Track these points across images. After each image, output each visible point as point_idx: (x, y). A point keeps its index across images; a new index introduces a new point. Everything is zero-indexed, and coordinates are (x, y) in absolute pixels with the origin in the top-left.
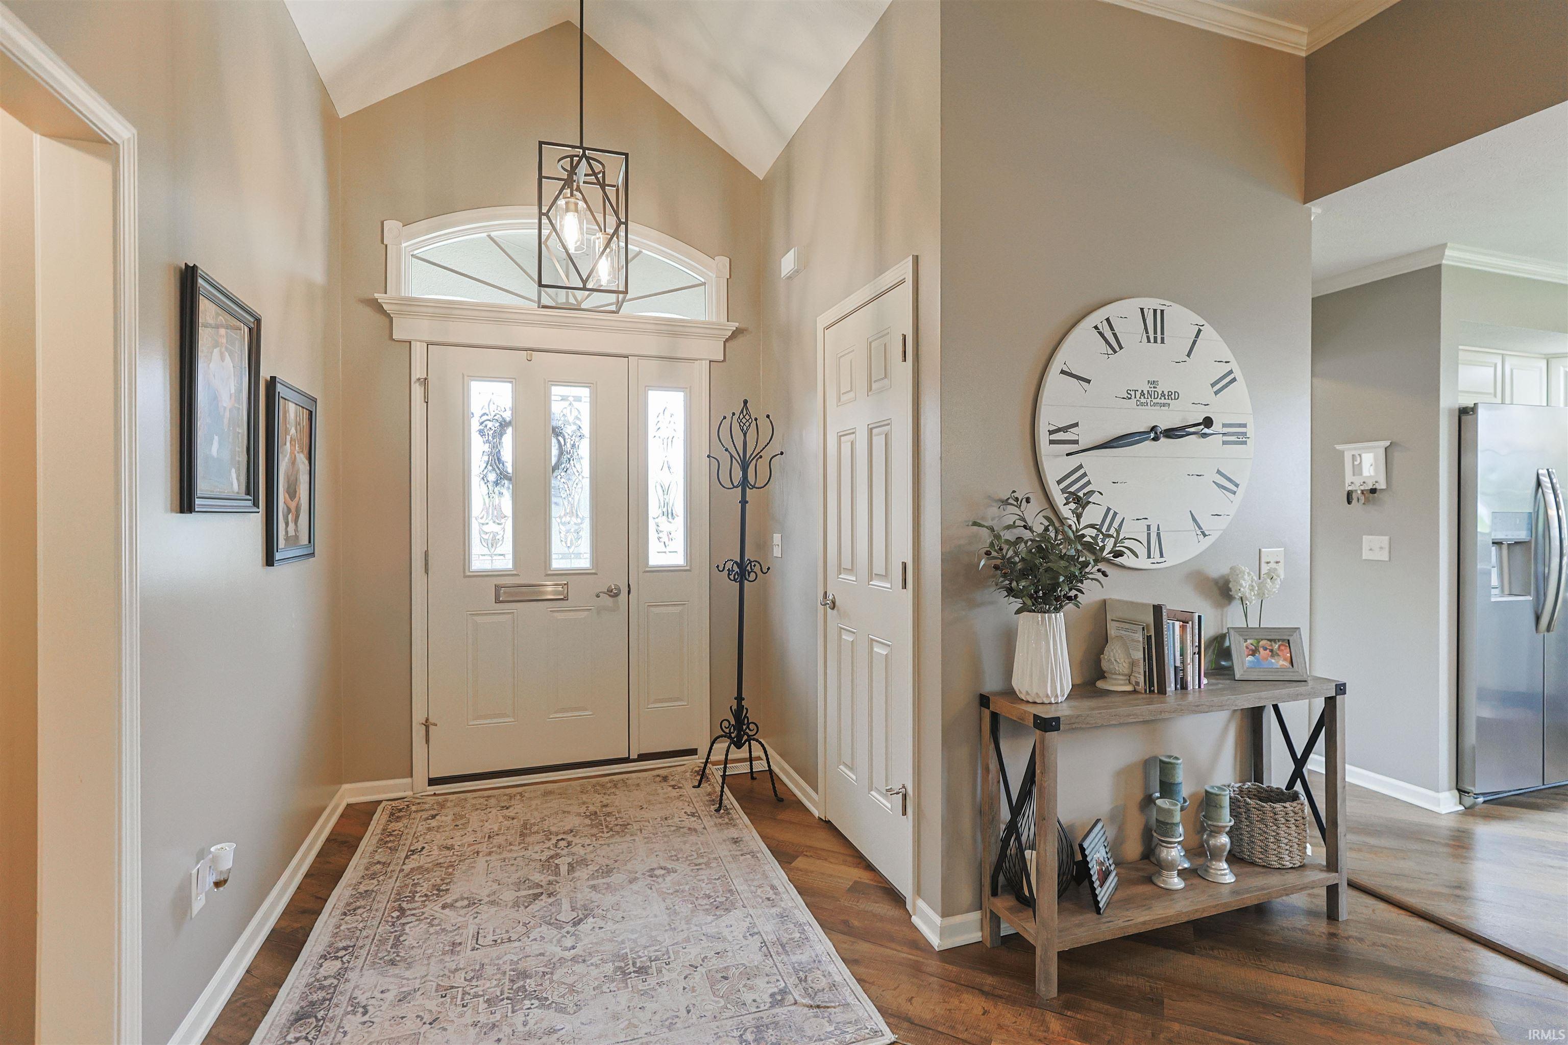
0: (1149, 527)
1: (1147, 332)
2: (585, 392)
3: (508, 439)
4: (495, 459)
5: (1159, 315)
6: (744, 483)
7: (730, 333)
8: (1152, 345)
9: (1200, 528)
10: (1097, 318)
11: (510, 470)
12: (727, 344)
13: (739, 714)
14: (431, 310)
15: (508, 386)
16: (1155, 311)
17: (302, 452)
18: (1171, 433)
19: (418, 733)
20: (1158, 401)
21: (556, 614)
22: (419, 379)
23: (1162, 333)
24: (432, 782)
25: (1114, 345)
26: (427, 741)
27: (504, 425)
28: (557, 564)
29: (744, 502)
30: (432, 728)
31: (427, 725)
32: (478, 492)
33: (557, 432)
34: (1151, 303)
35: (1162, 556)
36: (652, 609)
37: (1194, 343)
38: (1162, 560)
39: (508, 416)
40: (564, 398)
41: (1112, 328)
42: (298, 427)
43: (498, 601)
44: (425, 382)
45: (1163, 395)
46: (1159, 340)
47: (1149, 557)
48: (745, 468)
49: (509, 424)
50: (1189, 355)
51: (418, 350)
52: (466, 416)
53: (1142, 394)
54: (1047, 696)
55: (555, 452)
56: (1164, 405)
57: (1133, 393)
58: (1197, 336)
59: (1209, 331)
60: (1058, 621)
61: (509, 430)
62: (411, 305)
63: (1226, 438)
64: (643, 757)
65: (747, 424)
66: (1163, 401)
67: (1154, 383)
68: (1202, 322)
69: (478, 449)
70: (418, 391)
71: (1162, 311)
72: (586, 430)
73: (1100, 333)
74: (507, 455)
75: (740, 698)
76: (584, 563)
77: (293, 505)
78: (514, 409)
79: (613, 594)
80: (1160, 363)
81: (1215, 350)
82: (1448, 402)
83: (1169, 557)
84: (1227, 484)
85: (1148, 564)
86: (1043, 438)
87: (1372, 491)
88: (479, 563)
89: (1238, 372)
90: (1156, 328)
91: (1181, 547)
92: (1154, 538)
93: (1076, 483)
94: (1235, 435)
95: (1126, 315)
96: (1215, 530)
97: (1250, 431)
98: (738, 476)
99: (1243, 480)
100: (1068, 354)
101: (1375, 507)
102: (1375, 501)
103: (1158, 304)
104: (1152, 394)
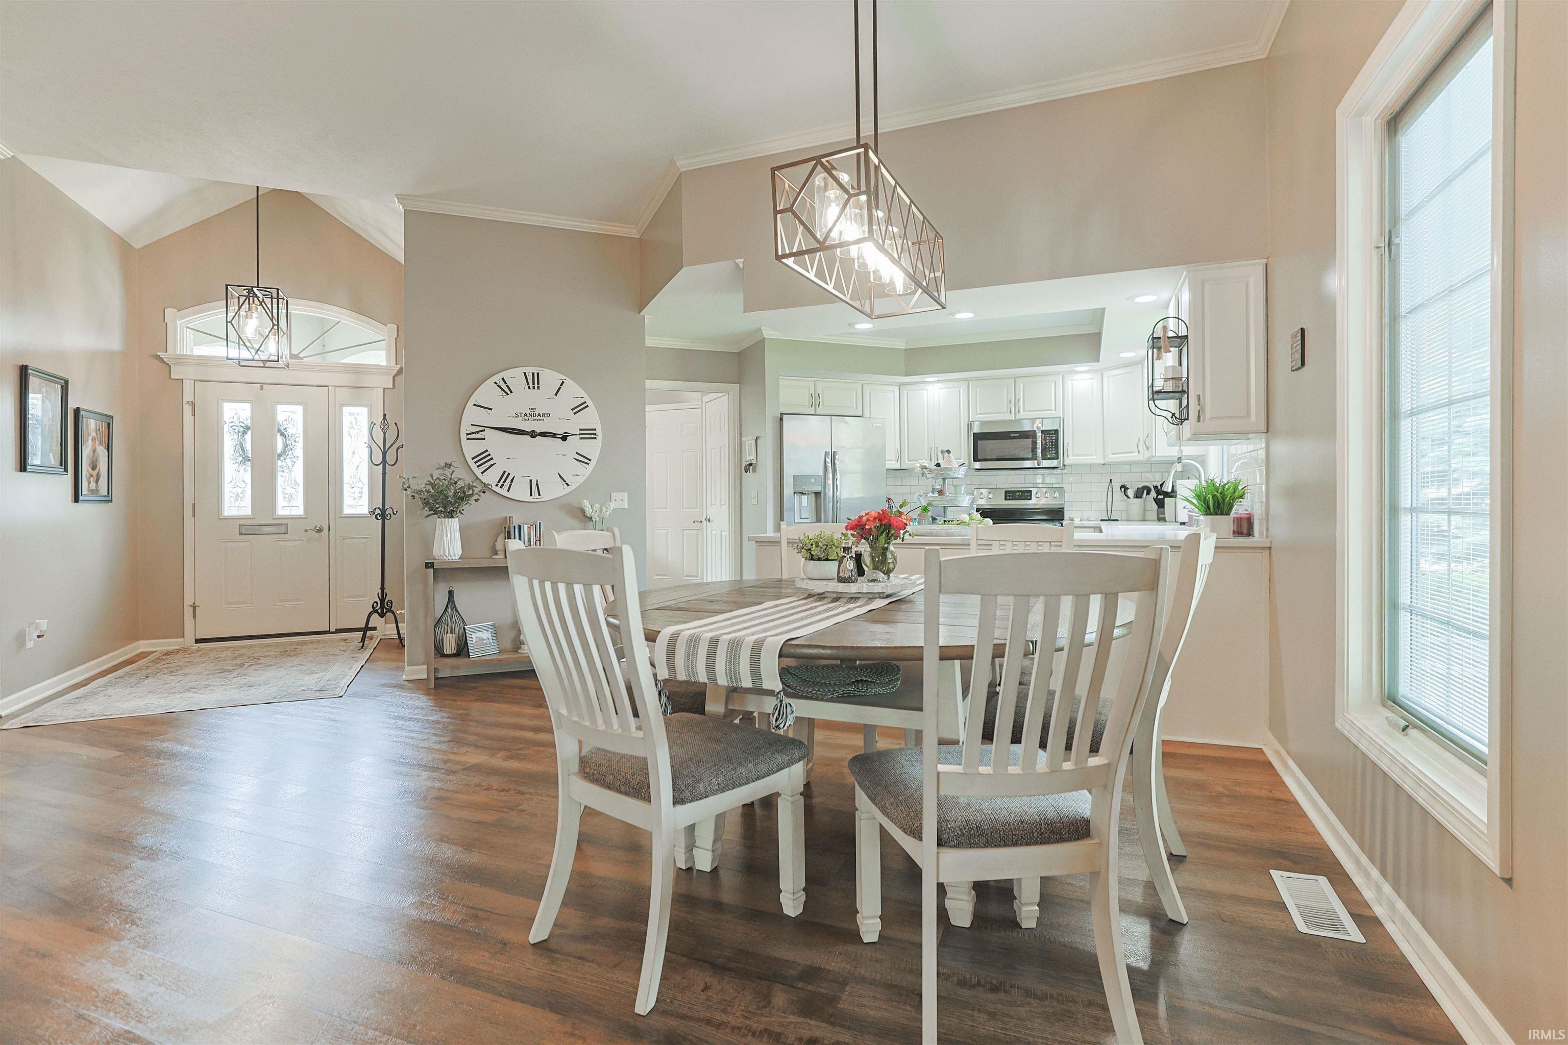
0: (531, 481)
1: (528, 384)
2: (300, 408)
3: (248, 437)
4: (239, 448)
5: (536, 378)
6: (384, 461)
7: (396, 372)
8: (532, 390)
9: (565, 481)
10: (497, 378)
11: (250, 456)
12: (396, 378)
13: (382, 596)
14: (194, 361)
15: (248, 406)
16: (533, 374)
17: (102, 445)
18: (544, 434)
19: (188, 612)
20: (536, 418)
21: (280, 542)
22: (188, 402)
23: (538, 384)
24: (198, 641)
25: (507, 390)
26: (194, 617)
27: (245, 428)
28: (281, 512)
29: (384, 474)
30: (197, 608)
31: (194, 607)
32: (228, 465)
33: (280, 432)
34: (529, 370)
35: (539, 495)
36: (346, 540)
37: (560, 388)
38: (539, 497)
39: (248, 422)
40: (286, 412)
41: (505, 383)
42: (98, 432)
43: (240, 534)
44: (193, 404)
45: (539, 415)
46: (536, 387)
47: (531, 495)
48: (384, 453)
49: (249, 427)
50: (556, 395)
51: (188, 386)
52: (220, 423)
53: (526, 414)
54: (446, 556)
55: (280, 444)
56: (540, 420)
57: (519, 415)
58: (561, 385)
59: (568, 381)
60: (454, 523)
61: (249, 432)
62: (183, 360)
63: (581, 436)
64: (338, 631)
65: (386, 427)
66: (539, 418)
67: (534, 409)
68: (564, 377)
69: (229, 441)
70: (187, 409)
71: (538, 374)
72: (301, 431)
73: (498, 386)
74: (248, 446)
75: (382, 588)
76: (299, 511)
77: (95, 473)
78: (252, 418)
79: (320, 530)
80: (539, 400)
81: (574, 391)
82: (771, 413)
83: (545, 496)
84: (583, 459)
85: (530, 499)
86: (463, 437)
87: (751, 464)
88: (229, 510)
89: (589, 402)
90: (534, 382)
91: (552, 491)
92: (534, 486)
93: (484, 459)
94: (588, 434)
95: (515, 377)
96: (575, 483)
97: (599, 432)
98: (378, 458)
99: (595, 457)
100: (477, 397)
101: (755, 474)
102: (754, 471)
103: (535, 370)
104: (532, 414)
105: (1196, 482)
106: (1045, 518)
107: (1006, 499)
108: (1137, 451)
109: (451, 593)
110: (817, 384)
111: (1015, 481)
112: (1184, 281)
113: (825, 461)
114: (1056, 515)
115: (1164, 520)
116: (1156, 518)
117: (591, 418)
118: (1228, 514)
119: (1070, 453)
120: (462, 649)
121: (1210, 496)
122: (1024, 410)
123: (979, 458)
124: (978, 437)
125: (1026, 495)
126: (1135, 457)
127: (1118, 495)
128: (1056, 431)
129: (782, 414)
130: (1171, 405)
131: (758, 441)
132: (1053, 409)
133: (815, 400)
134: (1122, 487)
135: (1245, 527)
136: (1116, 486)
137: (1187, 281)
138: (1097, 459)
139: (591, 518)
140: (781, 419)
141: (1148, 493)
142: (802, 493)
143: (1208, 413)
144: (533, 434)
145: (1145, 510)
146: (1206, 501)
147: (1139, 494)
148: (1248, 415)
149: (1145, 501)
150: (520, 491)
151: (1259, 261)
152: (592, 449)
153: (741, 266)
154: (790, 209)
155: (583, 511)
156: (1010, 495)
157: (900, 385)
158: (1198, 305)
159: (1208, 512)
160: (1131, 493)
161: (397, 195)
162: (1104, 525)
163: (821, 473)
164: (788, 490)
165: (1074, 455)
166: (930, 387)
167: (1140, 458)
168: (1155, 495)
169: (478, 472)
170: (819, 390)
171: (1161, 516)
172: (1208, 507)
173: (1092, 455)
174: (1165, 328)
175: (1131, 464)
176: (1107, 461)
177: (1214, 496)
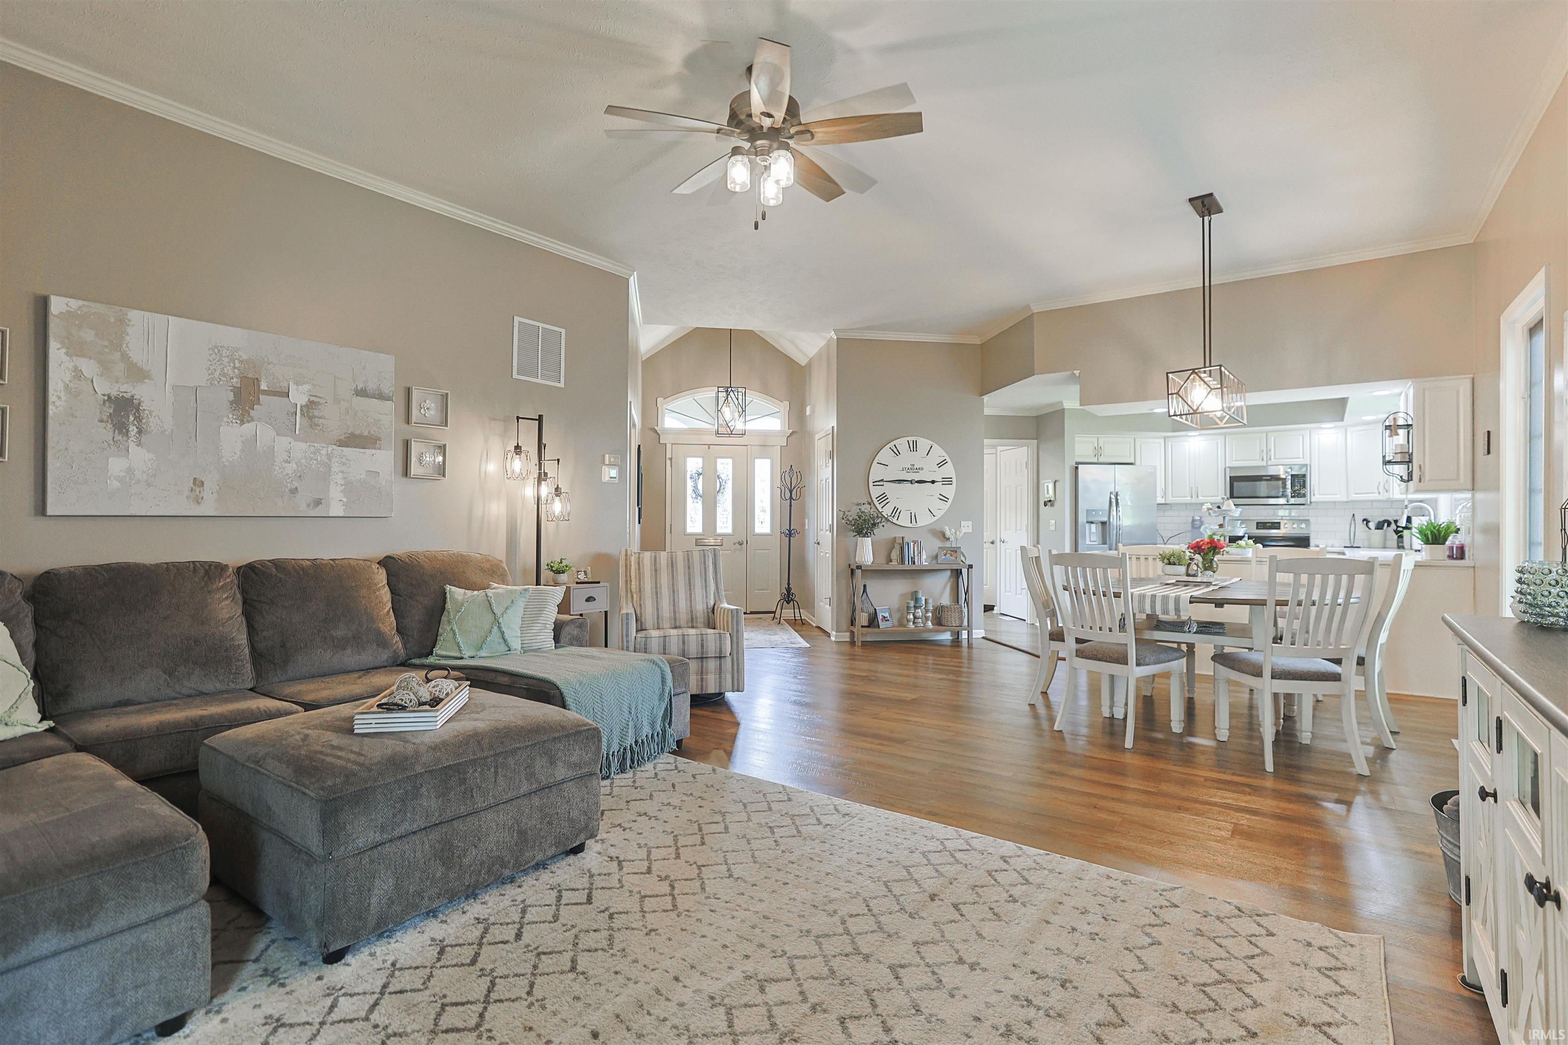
0: (911, 513)
1: (910, 449)
2: (730, 461)
3: (701, 480)
4: (695, 488)
5: (915, 443)
6: (791, 498)
7: (789, 435)
8: (912, 452)
9: (932, 514)
10: (891, 445)
11: (701, 492)
12: (788, 440)
13: (789, 590)
14: (672, 432)
15: (701, 460)
16: (913, 441)
18: (919, 482)
20: (914, 471)
22: (669, 458)
23: (916, 448)
25: (897, 453)
27: (699, 474)
28: (719, 531)
29: (791, 506)
32: (689, 500)
33: (719, 477)
34: (911, 439)
35: (916, 523)
36: (755, 551)
37: (930, 450)
39: (700, 471)
40: (722, 464)
41: (896, 448)
43: (696, 545)
44: (671, 459)
45: (917, 469)
46: (915, 451)
47: (911, 523)
48: (791, 492)
49: (701, 474)
50: (927, 455)
51: (669, 447)
52: (685, 472)
53: (908, 469)
54: (864, 562)
55: (718, 485)
57: (904, 470)
58: (931, 448)
59: (935, 446)
60: (868, 541)
61: (701, 477)
62: (666, 431)
63: (943, 482)
64: (752, 613)
65: (792, 474)
66: (917, 471)
67: (913, 465)
68: (932, 443)
69: (690, 484)
70: (668, 462)
71: (916, 441)
72: (731, 477)
73: (892, 450)
74: (700, 487)
75: (789, 584)
76: (729, 531)
78: (703, 468)
79: (741, 544)
80: (916, 458)
81: (939, 453)
82: (1069, 463)
83: (920, 524)
84: (945, 499)
85: (910, 525)
86: (871, 484)
87: (1050, 501)
88: (690, 530)
89: (948, 460)
90: (914, 447)
91: (924, 520)
92: (913, 517)
93: (883, 498)
94: (947, 481)
95: (902, 444)
96: (939, 514)
97: (954, 480)
98: (788, 495)
99: (951, 497)
100: (880, 458)
101: (1052, 508)
102: (1052, 505)
103: (914, 438)
104: (913, 469)
105: (1427, 518)
106: (1292, 544)
107: (1257, 528)
108: (1377, 492)
109: (865, 586)
110: (1100, 439)
111: (1265, 515)
112: (1410, 386)
113: (1110, 498)
114: (1302, 542)
115: (1403, 547)
116: (1396, 546)
117: (949, 470)
118: (1444, 544)
119: (1316, 493)
120: (873, 621)
121: (1429, 532)
122: (1275, 458)
123: (1235, 495)
124: (1233, 479)
125: (1276, 526)
126: (1375, 496)
127: (1361, 526)
128: (1304, 476)
129: (1077, 463)
130: (1400, 470)
131: (1057, 484)
132: (1301, 456)
133: (1098, 451)
134: (1364, 520)
135: (1460, 553)
136: (1359, 519)
137: (1412, 387)
138: (1341, 497)
139: (948, 539)
140: (1077, 468)
141: (1389, 525)
142: (1092, 523)
143: (1427, 477)
144: (911, 482)
145: (1385, 539)
146: (1426, 536)
147: (1380, 526)
148: (1458, 478)
149: (1386, 532)
150: (904, 521)
151: (1467, 376)
152: (950, 491)
153: (1077, 375)
154: (1177, 393)
155: (944, 534)
156: (1261, 525)
157: (1165, 438)
158: (1420, 402)
159: (1427, 542)
160: (1372, 525)
161: (834, 330)
162: (1347, 551)
163: (1107, 507)
164: (1082, 518)
165: (1319, 494)
166: (1191, 439)
167: (1380, 497)
168: (1395, 528)
169: (879, 507)
170: (1101, 444)
171: (1400, 544)
172: (1428, 539)
173: (1335, 494)
174: (1395, 419)
175: (1372, 501)
176: (1350, 499)
177: (1432, 532)
